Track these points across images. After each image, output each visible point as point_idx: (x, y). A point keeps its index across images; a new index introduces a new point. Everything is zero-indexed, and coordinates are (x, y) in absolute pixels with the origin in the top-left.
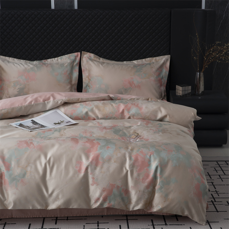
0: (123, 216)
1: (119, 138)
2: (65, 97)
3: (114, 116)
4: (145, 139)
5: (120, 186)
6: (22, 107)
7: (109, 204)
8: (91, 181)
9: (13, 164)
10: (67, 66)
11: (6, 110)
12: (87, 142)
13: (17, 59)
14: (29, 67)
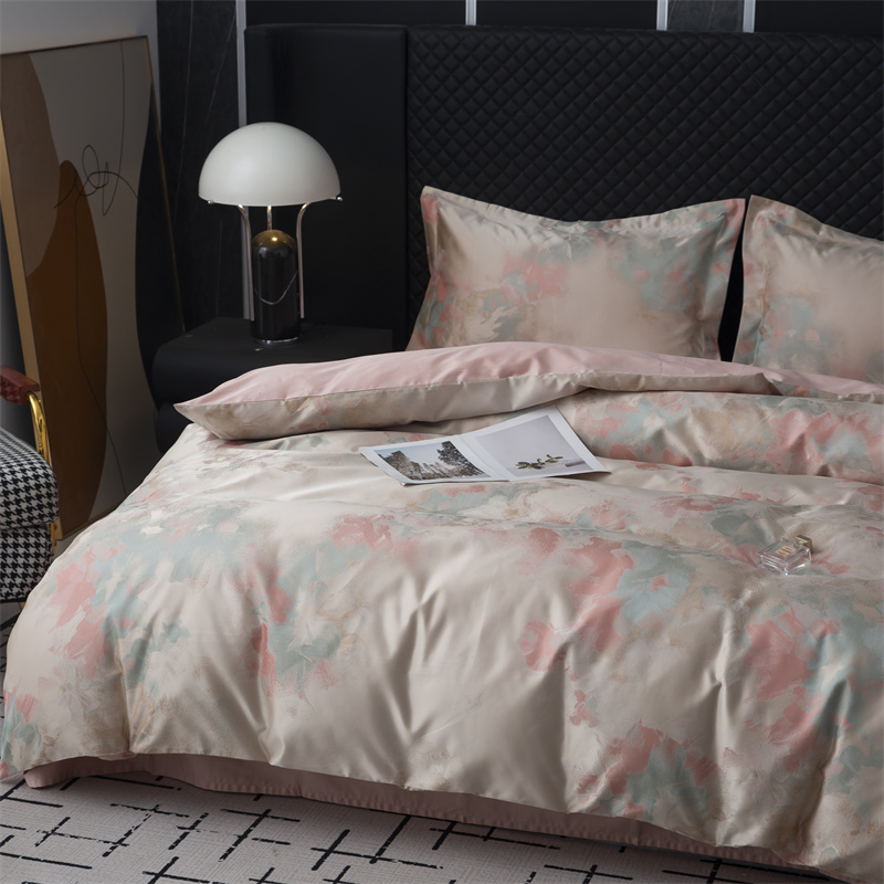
0: (705, 860)
1: (727, 550)
2: (588, 366)
3: (763, 458)
4: (830, 566)
5: (680, 742)
6: (416, 390)
7: (631, 805)
8: (570, 705)
9: (303, 601)
10: (684, 249)
11: (357, 397)
12: (586, 549)
13: (515, 212)
14: (547, 244)
